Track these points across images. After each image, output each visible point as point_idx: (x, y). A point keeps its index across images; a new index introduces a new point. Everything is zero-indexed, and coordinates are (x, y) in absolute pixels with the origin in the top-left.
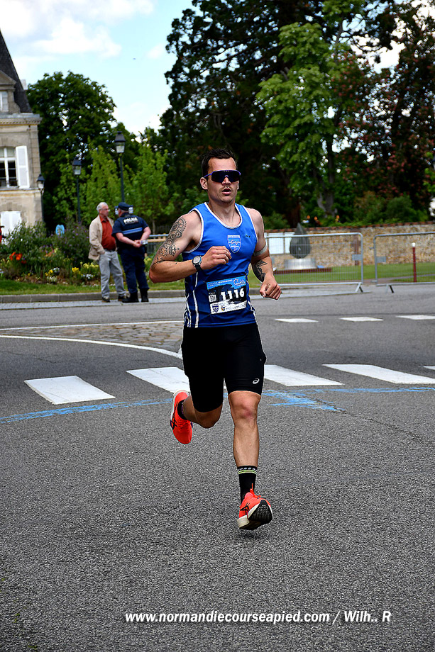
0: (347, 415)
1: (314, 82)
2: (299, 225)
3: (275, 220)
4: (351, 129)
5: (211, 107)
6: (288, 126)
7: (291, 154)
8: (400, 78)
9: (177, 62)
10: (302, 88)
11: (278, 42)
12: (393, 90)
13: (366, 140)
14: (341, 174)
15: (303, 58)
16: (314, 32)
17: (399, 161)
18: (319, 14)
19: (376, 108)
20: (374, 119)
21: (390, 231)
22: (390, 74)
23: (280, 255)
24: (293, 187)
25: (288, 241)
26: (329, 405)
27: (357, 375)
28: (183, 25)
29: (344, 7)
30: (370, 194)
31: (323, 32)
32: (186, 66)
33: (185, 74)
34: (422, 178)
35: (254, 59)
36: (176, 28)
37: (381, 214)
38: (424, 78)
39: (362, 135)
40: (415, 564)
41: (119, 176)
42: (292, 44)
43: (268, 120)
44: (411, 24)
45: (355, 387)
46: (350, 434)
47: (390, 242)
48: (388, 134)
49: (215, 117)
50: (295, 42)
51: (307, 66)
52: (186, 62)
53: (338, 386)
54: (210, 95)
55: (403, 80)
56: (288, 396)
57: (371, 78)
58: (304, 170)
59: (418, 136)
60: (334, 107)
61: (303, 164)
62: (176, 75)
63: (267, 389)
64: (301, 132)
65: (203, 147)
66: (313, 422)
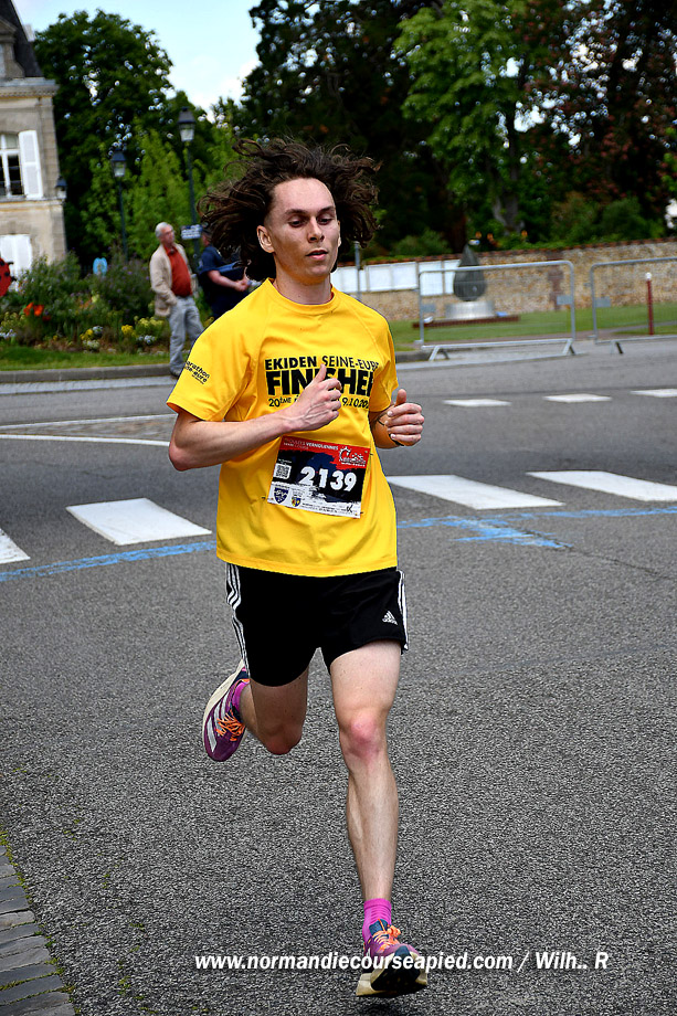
0: (577, 554)
1: (484, 19)
2: (467, 250)
3: (428, 241)
4: (544, 94)
5: (323, 63)
6: (445, 91)
7: (451, 136)
8: (620, 10)
10: (466, 29)
12: (609, 29)
13: (568, 111)
14: (527, 166)
17: (620, 142)
19: (583, 59)
20: (579, 76)
22: (603, 3)
24: (455, 189)
25: (450, 278)
26: (547, 538)
27: (581, 489)
30: (575, 197)
33: (282, 11)
34: (658, 170)
37: (594, 227)
39: (561, 102)
41: (185, 177)
43: (413, 82)
45: (582, 508)
46: (586, 584)
47: (609, 274)
48: (602, 101)
49: (329, 79)
53: (556, 508)
54: (322, 44)
55: (624, 12)
56: (481, 526)
57: (573, 11)
58: (471, 160)
59: (649, 101)
60: (517, 59)
61: (470, 151)
62: (267, 12)
63: (446, 515)
64: (465, 100)
65: (311, 127)
66: (526, 565)
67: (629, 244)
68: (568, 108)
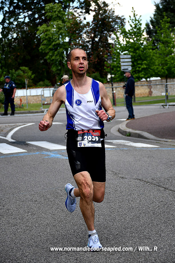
1: (60, 27)
3: (46, 83)
4: (75, 46)
5: (18, 37)
6: (50, 45)
7: (52, 56)
8: (94, 26)
9: (3, 18)
10: (55, 30)
11: (44, 11)
12: (91, 30)
15: (55, 17)
16: (59, 7)
17: (95, 59)
19: (85, 38)
20: (84, 42)
22: (90, 24)
23: (49, 97)
24: (53, 70)
25: (52, 91)
28: (5, 3)
31: (62, 7)
32: (7, 20)
33: (7, 23)
34: (104, 65)
35: (35, 18)
36: (2, 5)
38: (103, 26)
40: (99, 218)
42: (50, 12)
43: (42, 42)
44: (97, 4)
48: (90, 48)
49: (20, 41)
50: (51, 11)
51: (57, 20)
52: (7, 18)
54: (18, 32)
55: (95, 26)
56: (51, 154)
57: (82, 26)
58: (57, 62)
59: (102, 49)
60: (68, 37)
61: (57, 60)
62: (3, 23)
63: (42, 151)
64: (55, 47)
65: (15, 53)
66: (60, 164)
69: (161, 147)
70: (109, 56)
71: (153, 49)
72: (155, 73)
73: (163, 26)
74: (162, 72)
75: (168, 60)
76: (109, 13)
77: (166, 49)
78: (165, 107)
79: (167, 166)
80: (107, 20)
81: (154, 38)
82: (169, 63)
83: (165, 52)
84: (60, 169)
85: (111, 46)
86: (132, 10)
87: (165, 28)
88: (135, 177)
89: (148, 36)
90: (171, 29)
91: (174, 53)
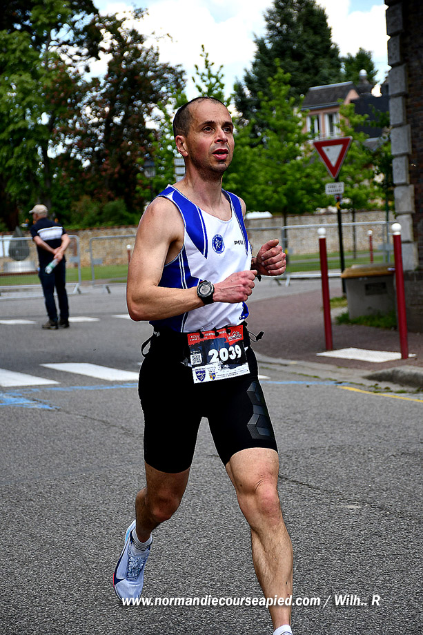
0: (62, 413)
1: (25, 88)
2: (17, 229)
4: (65, 135)
6: (3, 131)
7: (7, 159)
8: (110, 87)
10: (14, 94)
12: (104, 98)
13: (81, 147)
14: (58, 179)
15: (14, 65)
16: (23, 40)
17: (114, 166)
18: (27, 23)
19: (89, 115)
20: (87, 126)
21: (107, 234)
22: (100, 83)
24: (11, 191)
25: (7, 244)
26: (45, 404)
27: (73, 374)
29: (52, 17)
30: (86, 199)
31: (32, 40)
34: (135, 182)
37: (97, 218)
38: (133, 87)
39: (76, 141)
44: (117, 36)
45: (71, 385)
46: (64, 431)
47: (107, 244)
48: (100, 141)
50: (4, 49)
51: (18, 73)
53: (55, 385)
55: (112, 89)
56: (4, 397)
57: (82, 86)
58: (21, 174)
59: (130, 143)
60: (47, 113)
61: (20, 168)
64: (16, 137)
66: (28, 421)
67: (119, 228)
68: (81, 144)
69: (273, 378)
70: (146, 159)
71: (252, 146)
72: (258, 201)
73: (274, 91)
74: (273, 201)
75: (289, 172)
76: (145, 58)
77: (282, 146)
78: (281, 282)
79: (285, 425)
80: (142, 73)
81: (253, 120)
82: (291, 178)
83: (280, 153)
84: (26, 435)
85: (152, 135)
86: (202, 52)
87: (278, 95)
88: (211, 452)
89: (241, 114)
90: (292, 99)
91: (301, 156)
